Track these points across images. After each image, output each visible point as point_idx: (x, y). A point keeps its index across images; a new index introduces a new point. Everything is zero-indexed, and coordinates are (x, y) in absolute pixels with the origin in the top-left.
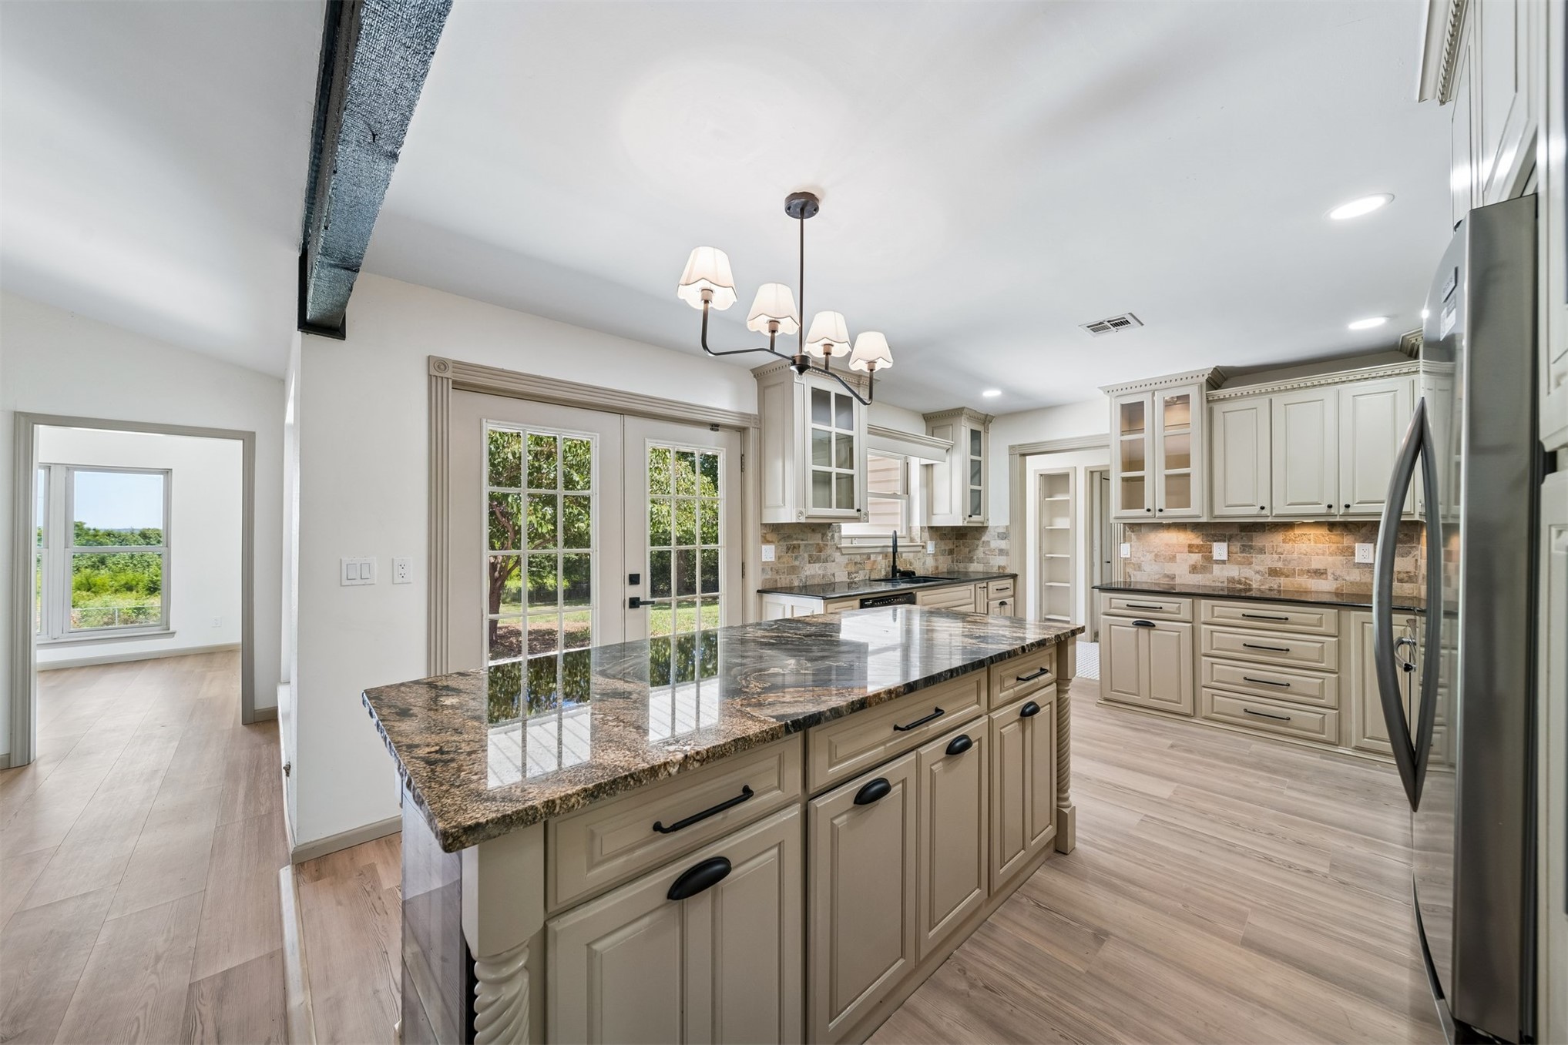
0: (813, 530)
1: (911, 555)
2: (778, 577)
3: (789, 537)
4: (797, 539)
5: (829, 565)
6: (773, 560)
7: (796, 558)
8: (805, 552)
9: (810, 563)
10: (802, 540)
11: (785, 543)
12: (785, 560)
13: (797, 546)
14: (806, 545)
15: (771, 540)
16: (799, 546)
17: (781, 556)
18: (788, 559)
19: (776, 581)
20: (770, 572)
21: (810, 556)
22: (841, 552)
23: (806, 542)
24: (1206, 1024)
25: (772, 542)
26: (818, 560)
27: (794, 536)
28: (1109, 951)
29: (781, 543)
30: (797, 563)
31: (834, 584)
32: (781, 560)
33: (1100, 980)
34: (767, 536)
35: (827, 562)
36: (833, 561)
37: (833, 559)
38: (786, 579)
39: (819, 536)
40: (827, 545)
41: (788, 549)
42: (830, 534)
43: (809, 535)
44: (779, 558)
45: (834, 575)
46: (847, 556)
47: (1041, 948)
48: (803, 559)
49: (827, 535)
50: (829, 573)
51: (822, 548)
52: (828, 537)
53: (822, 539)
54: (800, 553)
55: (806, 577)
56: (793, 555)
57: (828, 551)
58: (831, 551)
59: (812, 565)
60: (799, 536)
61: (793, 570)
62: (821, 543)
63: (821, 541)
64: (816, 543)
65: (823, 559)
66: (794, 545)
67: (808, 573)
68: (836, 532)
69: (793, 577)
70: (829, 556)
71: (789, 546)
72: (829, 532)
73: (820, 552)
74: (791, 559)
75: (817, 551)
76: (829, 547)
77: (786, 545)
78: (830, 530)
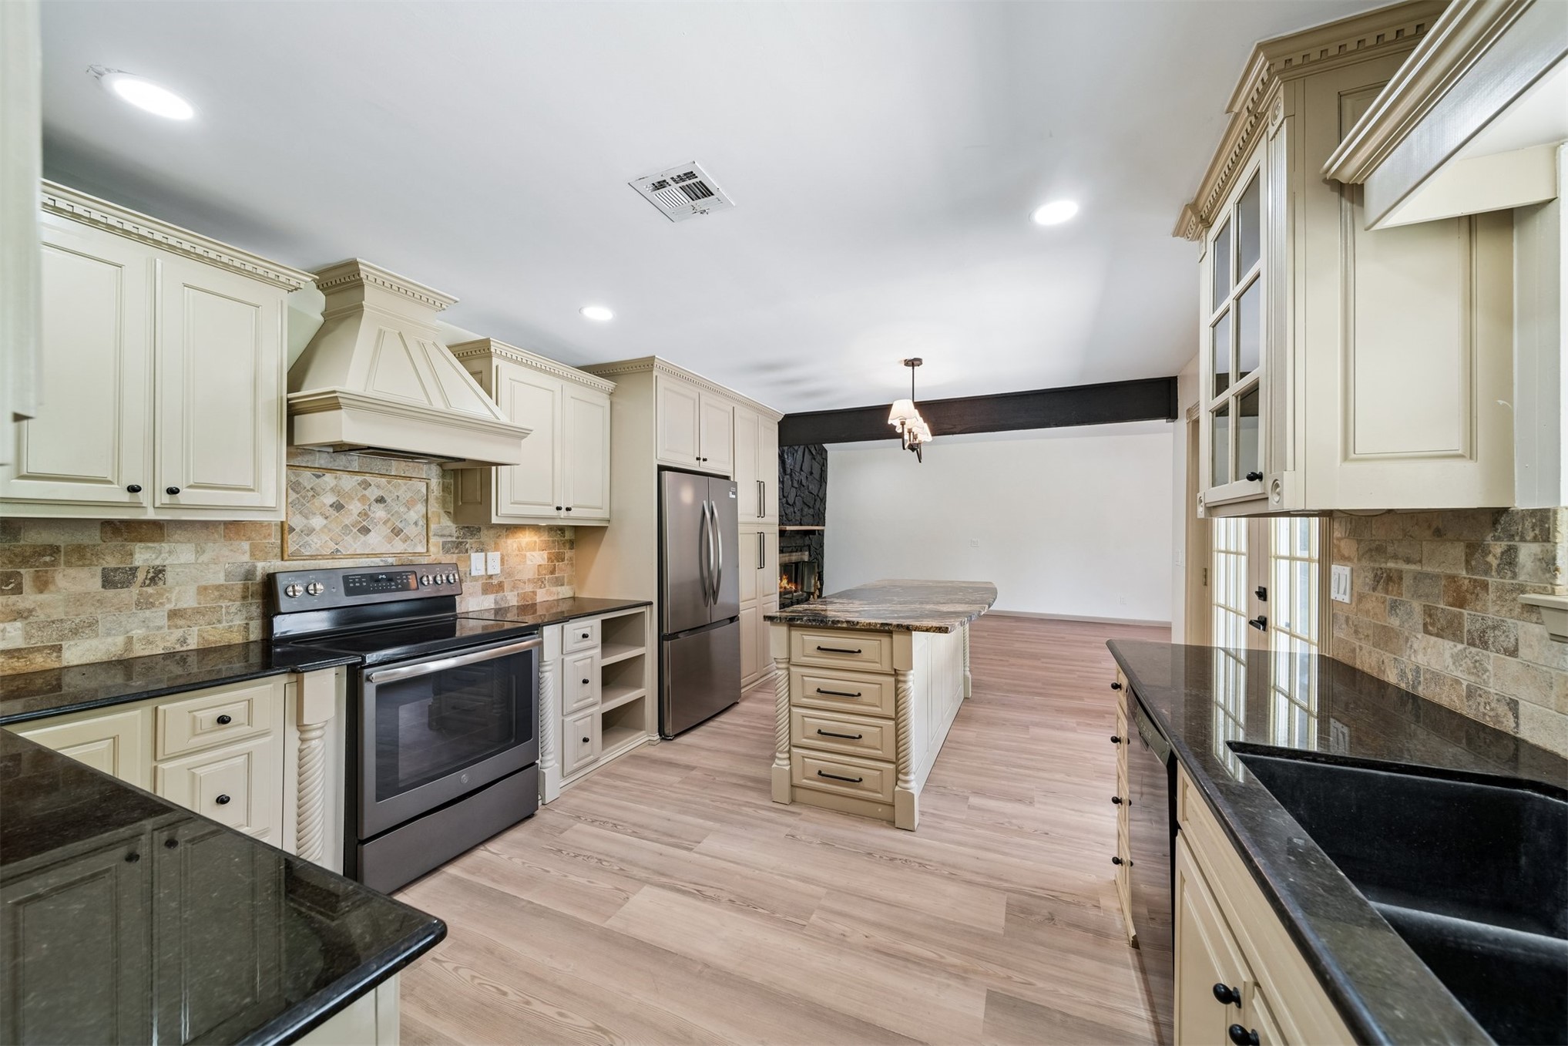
0: (1438, 533)
2: (1357, 644)
3: (1380, 550)
4: (1395, 557)
5: (1492, 659)
6: (1348, 600)
7: (1393, 607)
8: (1417, 595)
9: (1426, 631)
10: (1408, 561)
11: (1372, 564)
12: (1370, 605)
13: (1396, 576)
14: (1416, 577)
15: (1346, 553)
16: (1401, 576)
17: (1364, 596)
18: (1377, 607)
19: (1354, 651)
20: (1344, 626)
21: (1429, 611)
22: (1548, 624)
23: (1418, 567)
25: (1349, 559)
26: (1453, 629)
27: (1390, 549)
29: (1363, 563)
30: (1394, 622)
31: (1517, 741)
32: (1364, 606)
34: (1341, 543)
35: (1485, 645)
36: (1513, 652)
37: (1511, 645)
38: (1371, 653)
39: (1461, 550)
40: (1485, 586)
41: (1377, 579)
42: (1498, 548)
43: (1427, 547)
44: (1359, 599)
45: (1514, 707)
48: (1410, 614)
49: (1486, 552)
50: (1492, 691)
51: (1467, 591)
52: (1490, 558)
53: (1467, 562)
54: (1404, 599)
55: (1417, 670)
56: (1388, 597)
57: (1491, 608)
58: (1504, 611)
59: (1433, 639)
60: (1400, 550)
61: (1385, 637)
62: (1464, 573)
63: (1468, 572)
64: (1448, 572)
65: (1469, 631)
66: (1390, 570)
67: (1421, 659)
68: (1523, 539)
69: (1387, 657)
70: (1494, 628)
71: (1379, 572)
72: (1497, 539)
73: (1461, 606)
74: (1385, 608)
75: (1451, 599)
76: (1492, 595)
77: (1373, 569)
78: (1496, 530)
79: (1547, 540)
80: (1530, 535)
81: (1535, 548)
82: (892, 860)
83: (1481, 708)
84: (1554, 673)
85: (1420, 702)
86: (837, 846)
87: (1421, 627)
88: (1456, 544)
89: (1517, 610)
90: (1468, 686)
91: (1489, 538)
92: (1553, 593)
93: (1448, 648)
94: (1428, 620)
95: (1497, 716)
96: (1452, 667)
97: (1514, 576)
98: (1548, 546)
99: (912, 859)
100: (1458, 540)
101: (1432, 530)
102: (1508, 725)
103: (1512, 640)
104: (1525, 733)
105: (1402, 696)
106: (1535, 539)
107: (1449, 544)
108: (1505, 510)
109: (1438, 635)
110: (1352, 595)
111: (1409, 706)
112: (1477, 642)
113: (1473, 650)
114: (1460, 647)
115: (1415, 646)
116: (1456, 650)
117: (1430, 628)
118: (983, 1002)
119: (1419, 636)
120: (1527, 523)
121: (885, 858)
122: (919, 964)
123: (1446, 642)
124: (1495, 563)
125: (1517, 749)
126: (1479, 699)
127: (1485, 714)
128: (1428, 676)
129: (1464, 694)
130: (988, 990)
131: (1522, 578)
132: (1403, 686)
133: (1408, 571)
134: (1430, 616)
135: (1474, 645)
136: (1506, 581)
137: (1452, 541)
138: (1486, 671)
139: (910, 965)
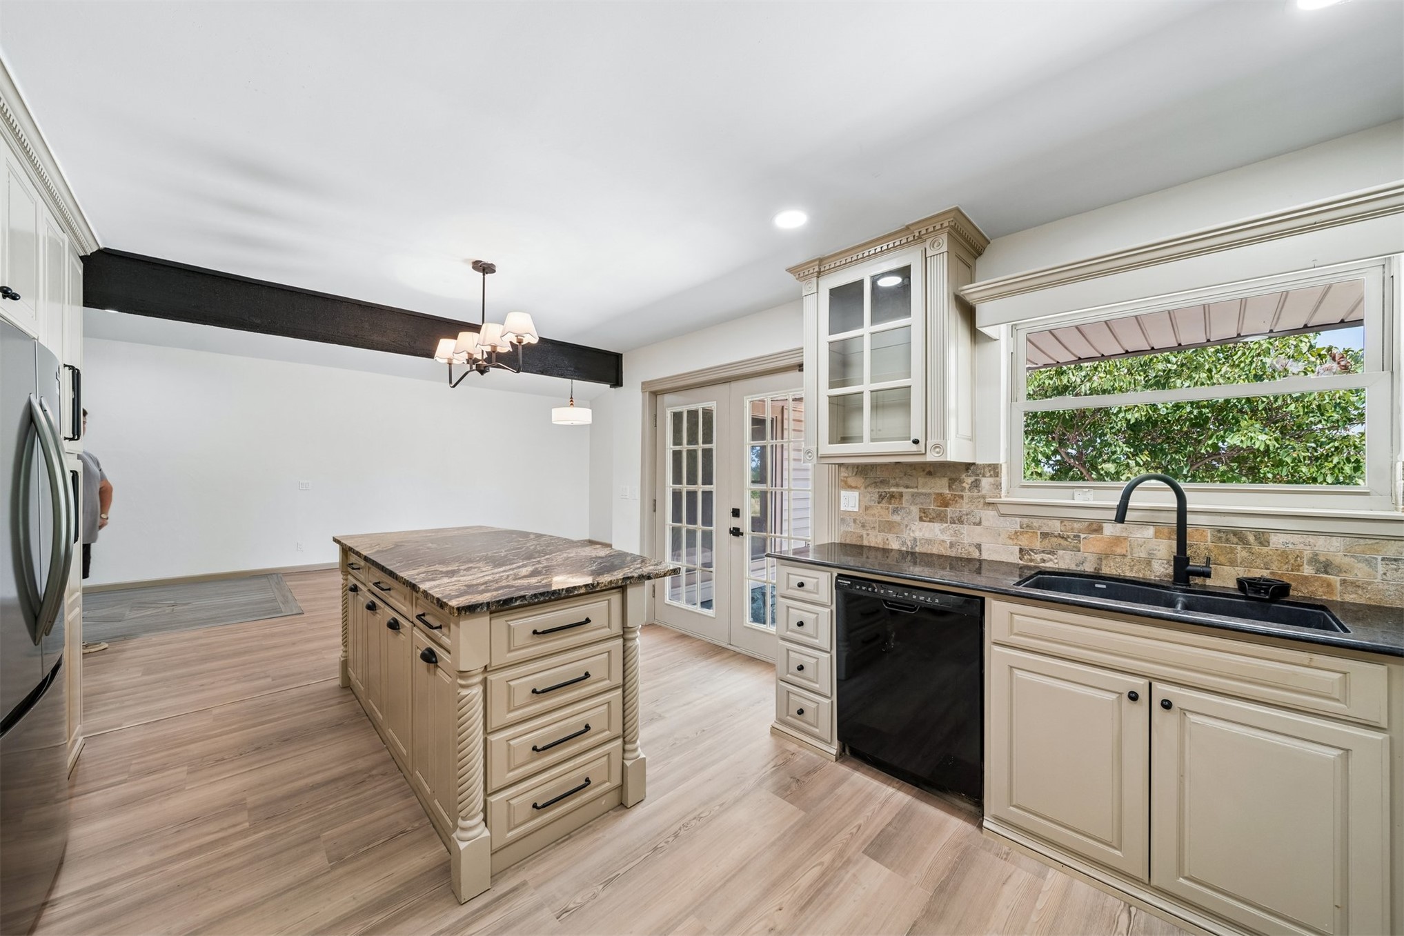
0: (930, 474)
1: (1336, 543)
2: (864, 533)
3: (884, 482)
4: (897, 485)
5: (965, 529)
6: (856, 509)
7: (895, 511)
8: (913, 503)
9: (921, 519)
10: (907, 487)
11: (877, 490)
12: (875, 511)
13: (897, 495)
14: (913, 495)
15: (853, 485)
16: (901, 495)
17: (870, 507)
18: (882, 512)
19: (861, 536)
20: (852, 524)
21: (923, 511)
22: (998, 510)
23: (915, 490)
24: (210, 890)
25: (856, 488)
26: (940, 518)
27: (892, 482)
28: (319, 860)
29: (869, 489)
30: (897, 518)
31: (980, 561)
32: (870, 512)
33: (306, 842)
34: (849, 479)
35: (961, 522)
36: (979, 524)
37: (977, 520)
38: (876, 536)
39: (945, 481)
40: (962, 497)
41: (881, 497)
42: (969, 480)
43: (921, 481)
44: (867, 508)
45: (979, 547)
46: (1018, 520)
47: (364, 818)
48: (909, 513)
49: (962, 482)
50: (966, 542)
51: (950, 499)
52: (964, 485)
53: (949, 486)
54: (904, 506)
55: (915, 540)
56: (891, 506)
57: (965, 506)
58: (972, 507)
59: (926, 524)
60: (901, 482)
61: (889, 527)
62: (948, 492)
63: (949, 490)
64: (937, 491)
65: (951, 518)
66: (893, 492)
67: (918, 534)
68: (984, 476)
69: (890, 536)
70: (967, 515)
71: (883, 494)
72: (967, 476)
73: (946, 507)
74: (889, 512)
75: (939, 504)
76: (966, 500)
77: (879, 492)
78: (968, 472)
79: (997, 476)
80: (988, 474)
81: (991, 480)
82: (676, 835)
83: (959, 551)
84: (1000, 530)
85: (917, 555)
86: (621, 872)
87: (918, 519)
88: (943, 479)
89: (981, 506)
90: (950, 543)
91: (963, 476)
92: (1000, 497)
93: (937, 526)
94: (923, 515)
95: (969, 552)
96: (939, 534)
97: (979, 491)
98: (998, 479)
99: (684, 821)
100: (944, 477)
101: (926, 472)
102: (976, 555)
103: (978, 519)
104: (985, 556)
105: (903, 554)
106: (991, 476)
107: (937, 479)
108: (974, 464)
109: (930, 521)
110: (859, 507)
111: (909, 558)
112: (957, 522)
113: (954, 526)
114: (945, 525)
115: (913, 528)
116: (943, 527)
117: (924, 518)
118: (874, 863)
119: (917, 523)
120: (986, 470)
121: (669, 839)
122: (826, 885)
123: (936, 524)
124: (967, 487)
125: (981, 564)
126: (958, 547)
127: (961, 553)
128: (922, 542)
129: (948, 546)
130: (863, 852)
131: (983, 492)
132: (904, 549)
133: (907, 492)
134: (924, 513)
135: (955, 523)
136: (974, 494)
137: (940, 477)
138: (962, 534)
139: (827, 891)
